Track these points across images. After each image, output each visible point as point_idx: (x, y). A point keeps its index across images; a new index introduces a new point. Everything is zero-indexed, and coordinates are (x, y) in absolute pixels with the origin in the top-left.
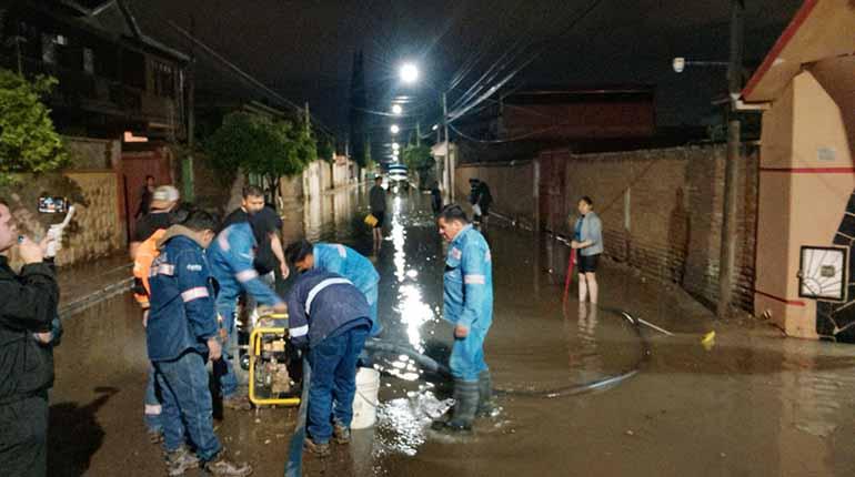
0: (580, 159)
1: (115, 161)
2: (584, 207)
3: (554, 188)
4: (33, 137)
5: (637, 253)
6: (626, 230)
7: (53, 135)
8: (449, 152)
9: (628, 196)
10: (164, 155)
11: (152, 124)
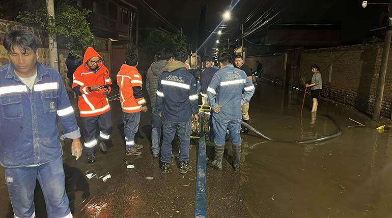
0: (308, 52)
1: (109, 48)
2: (314, 70)
3: (294, 66)
4: (84, 34)
5: (333, 93)
6: (329, 83)
7: (91, 34)
8: (243, 51)
9: (331, 68)
10: (127, 47)
11: (120, 35)
